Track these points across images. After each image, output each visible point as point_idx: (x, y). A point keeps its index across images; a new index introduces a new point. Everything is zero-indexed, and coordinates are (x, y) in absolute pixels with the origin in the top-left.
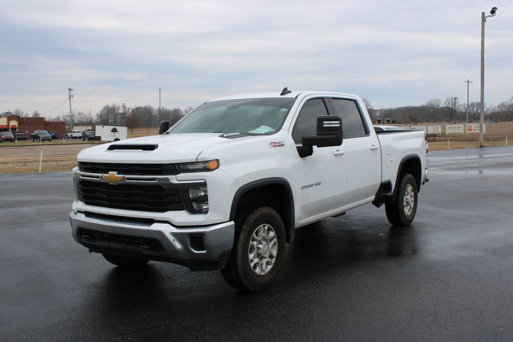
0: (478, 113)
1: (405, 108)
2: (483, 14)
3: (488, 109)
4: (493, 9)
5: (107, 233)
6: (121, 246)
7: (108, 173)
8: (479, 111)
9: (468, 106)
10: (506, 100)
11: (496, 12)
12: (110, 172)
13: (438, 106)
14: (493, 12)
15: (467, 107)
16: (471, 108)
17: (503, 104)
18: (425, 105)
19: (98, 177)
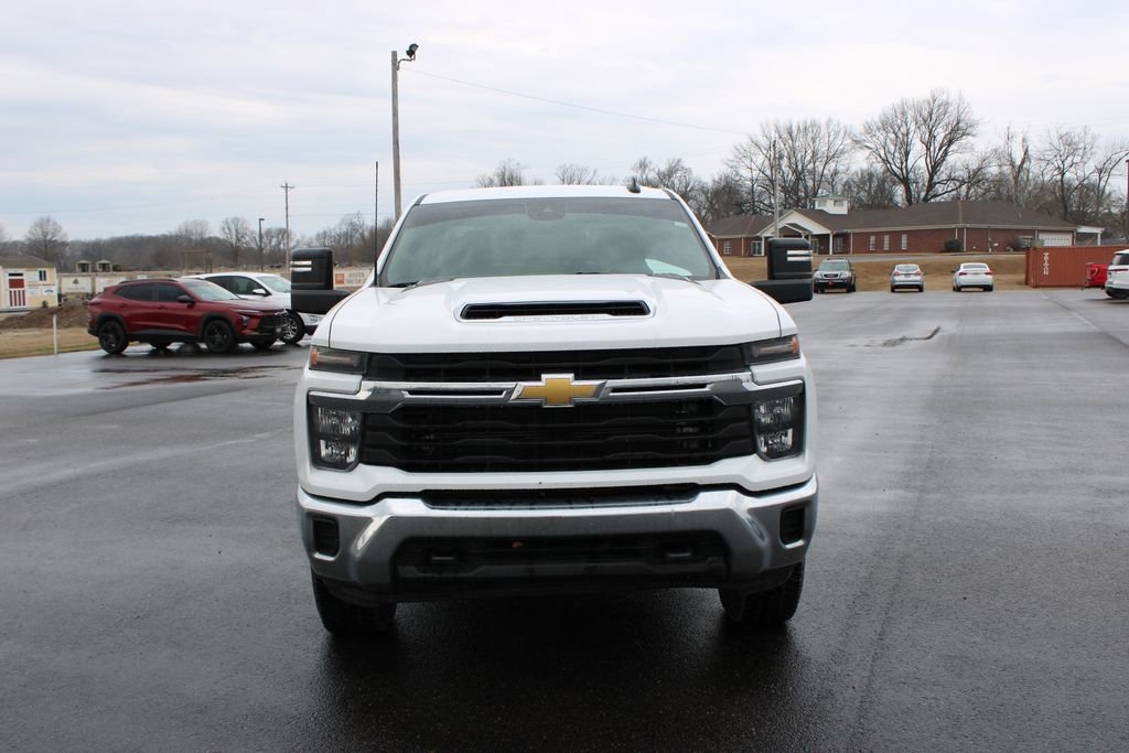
0: (279, 250)
1: (127, 238)
2: (394, 54)
3: (298, 242)
4: (411, 46)
5: (519, 539)
6: (578, 567)
7: (540, 380)
8: (282, 246)
9: (261, 236)
10: (332, 227)
11: (416, 53)
12: (544, 376)
13: (201, 234)
14: (411, 52)
15: (258, 239)
16: (265, 239)
17: (325, 233)
18: (174, 233)
19: (499, 392)
